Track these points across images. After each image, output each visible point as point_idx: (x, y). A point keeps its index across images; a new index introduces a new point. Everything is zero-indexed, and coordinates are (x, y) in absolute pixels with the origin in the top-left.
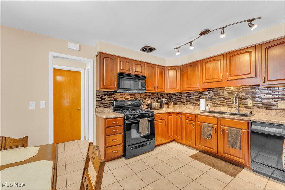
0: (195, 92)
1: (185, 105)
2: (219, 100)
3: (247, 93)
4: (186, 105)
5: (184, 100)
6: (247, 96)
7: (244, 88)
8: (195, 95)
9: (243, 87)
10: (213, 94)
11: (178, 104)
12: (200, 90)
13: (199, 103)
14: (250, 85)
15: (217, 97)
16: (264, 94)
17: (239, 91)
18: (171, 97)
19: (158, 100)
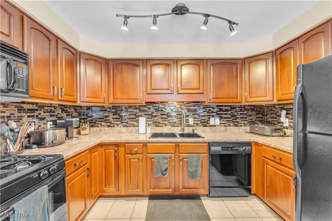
0: (129, 106)
1: (111, 127)
2: (161, 118)
3: (189, 110)
4: (114, 127)
5: (110, 118)
6: (188, 113)
7: (186, 105)
8: (129, 110)
9: (185, 103)
10: (155, 110)
11: (98, 127)
12: (142, 103)
13: (135, 123)
14: (191, 102)
15: (159, 114)
16: (201, 112)
17: (181, 108)
18: (82, 113)
19: (56, 121)
